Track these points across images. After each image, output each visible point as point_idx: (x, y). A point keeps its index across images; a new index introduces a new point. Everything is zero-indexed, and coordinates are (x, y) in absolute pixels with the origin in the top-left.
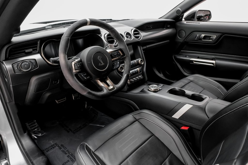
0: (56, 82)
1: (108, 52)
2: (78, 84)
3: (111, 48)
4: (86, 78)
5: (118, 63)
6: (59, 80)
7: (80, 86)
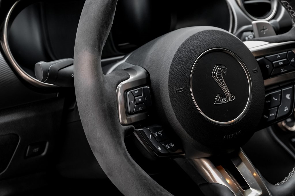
0: (36, 150)
1: (251, 50)
2: (133, 170)
3: (261, 35)
4: (163, 148)
5: (288, 96)
6: (47, 144)
7: (140, 177)
